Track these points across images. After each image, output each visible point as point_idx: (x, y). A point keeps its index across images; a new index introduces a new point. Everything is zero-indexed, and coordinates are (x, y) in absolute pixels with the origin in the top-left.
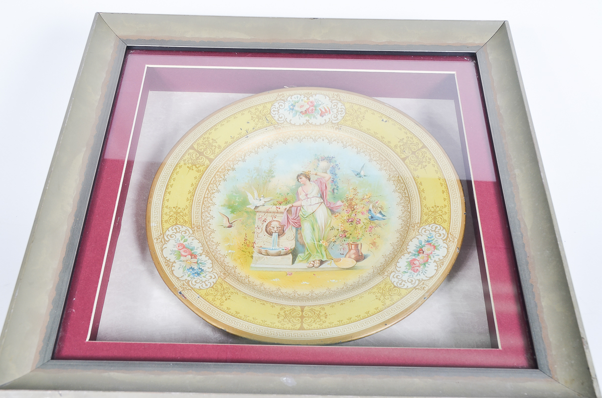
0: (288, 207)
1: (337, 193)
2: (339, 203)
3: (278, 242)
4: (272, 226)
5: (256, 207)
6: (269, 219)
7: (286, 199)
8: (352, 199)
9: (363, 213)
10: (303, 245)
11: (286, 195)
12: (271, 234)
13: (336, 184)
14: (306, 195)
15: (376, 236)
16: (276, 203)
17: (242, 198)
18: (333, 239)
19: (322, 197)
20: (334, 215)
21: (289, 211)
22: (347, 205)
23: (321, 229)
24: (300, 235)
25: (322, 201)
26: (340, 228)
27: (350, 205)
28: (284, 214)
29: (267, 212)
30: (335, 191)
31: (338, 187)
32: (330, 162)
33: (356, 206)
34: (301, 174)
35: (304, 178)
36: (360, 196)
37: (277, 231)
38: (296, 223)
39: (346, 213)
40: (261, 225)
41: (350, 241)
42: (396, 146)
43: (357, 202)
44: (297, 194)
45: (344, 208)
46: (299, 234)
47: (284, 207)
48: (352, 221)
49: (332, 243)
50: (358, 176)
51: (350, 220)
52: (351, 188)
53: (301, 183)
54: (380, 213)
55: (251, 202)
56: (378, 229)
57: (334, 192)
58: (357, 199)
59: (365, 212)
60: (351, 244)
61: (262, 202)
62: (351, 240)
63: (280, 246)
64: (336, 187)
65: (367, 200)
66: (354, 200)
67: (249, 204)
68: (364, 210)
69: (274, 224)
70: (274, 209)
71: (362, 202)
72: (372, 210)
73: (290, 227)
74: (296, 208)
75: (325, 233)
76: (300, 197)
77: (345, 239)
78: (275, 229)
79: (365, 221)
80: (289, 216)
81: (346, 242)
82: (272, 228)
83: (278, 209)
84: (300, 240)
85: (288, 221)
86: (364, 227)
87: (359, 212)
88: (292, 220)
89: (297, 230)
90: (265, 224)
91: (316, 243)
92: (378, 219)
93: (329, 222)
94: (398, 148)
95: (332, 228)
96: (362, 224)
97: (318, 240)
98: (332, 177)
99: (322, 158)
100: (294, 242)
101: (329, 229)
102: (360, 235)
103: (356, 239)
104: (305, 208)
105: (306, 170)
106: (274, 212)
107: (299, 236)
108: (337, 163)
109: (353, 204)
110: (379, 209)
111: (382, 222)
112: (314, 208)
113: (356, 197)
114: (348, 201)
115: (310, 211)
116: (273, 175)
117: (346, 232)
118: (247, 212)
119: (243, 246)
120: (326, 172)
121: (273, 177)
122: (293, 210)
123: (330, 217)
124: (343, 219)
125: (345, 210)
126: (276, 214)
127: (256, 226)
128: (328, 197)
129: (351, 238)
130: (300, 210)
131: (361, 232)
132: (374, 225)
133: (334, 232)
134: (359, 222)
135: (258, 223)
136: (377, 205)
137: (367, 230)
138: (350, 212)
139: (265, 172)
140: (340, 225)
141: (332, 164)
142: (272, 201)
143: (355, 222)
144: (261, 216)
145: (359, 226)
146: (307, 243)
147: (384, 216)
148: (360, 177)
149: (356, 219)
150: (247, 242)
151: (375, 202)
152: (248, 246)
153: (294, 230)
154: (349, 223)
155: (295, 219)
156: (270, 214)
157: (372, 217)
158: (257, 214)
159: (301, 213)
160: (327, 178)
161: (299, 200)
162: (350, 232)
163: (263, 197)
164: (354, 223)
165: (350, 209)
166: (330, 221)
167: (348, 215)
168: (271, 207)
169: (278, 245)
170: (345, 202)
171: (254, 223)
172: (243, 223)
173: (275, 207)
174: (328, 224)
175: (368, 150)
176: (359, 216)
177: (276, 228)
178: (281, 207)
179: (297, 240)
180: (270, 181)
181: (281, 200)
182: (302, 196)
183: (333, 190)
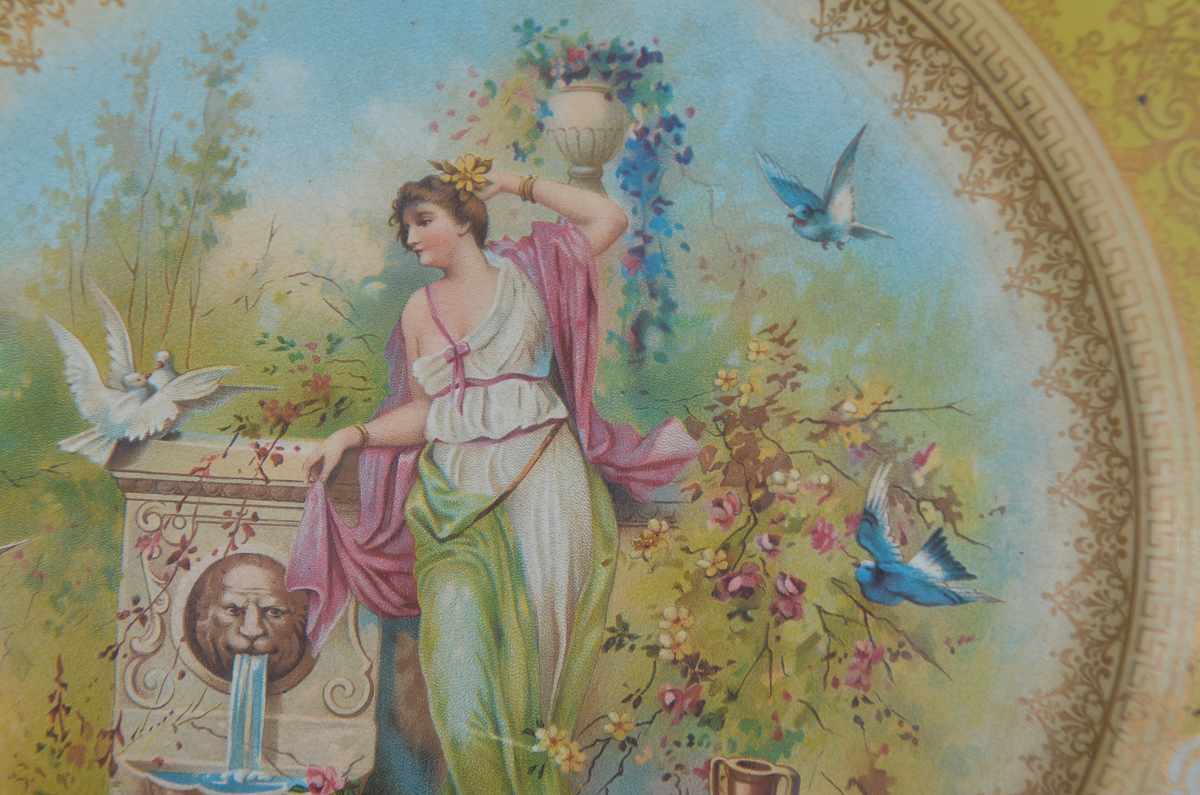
0: (333, 446)
1: (660, 357)
2: (673, 439)
3: (271, 725)
4: (228, 598)
5: (126, 449)
6: (210, 546)
7: (320, 386)
8: (756, 417)
9: (821, 539)
10: (428, 756)
11: (321, 351)
12: (219, 664)
13: (661, 278)
14: (457, 358)
15: (892, 726)
16: (256, 415)
17: (26, 380)
18: (617, 719)
19: (561, 380)
20: (632, 535)
21: (340, 481)
22: (722, 455)
23: (544, 633)
24: (409, 676)
25: (561, 412)
26: (665, 640)
27: (739, 458)
28: (309, 505)
29: (198, 490)
30: (654, 339)
31: (669, 306)
32: (627, 95)
33: (778, 476)
34: (428, 183)
35: (442, 222)
36: (812, 396)
37: (261, 644)
38: (385, 576)
39: (712, 526)
40: (155, 591)
41: (724, 746)
42: (1088, 44)
43: (793, 438)
44: (397, 348)
45: (700, 479)
46: (403, 666)
47: (310, 449)
48: (746, 592)
49: (613, 755)
50: (810, 230)
51: (736, 583)
52: (758, 322)
53: (426, 258)
54: (937, 546)
55: (86, 410)
56: (911, 675)
57: (638, 346)
58: (789, 420)
59: (839, 530)
60: (733, 776)
61: (159, 412)
62: (733, 745)
63: (283, 763)
64: (654, 307)
65: (860, 437)
66: (773, 425)
67: (72, 423)
68: (832, 513)
69: (246, 582)
70: (238, 460)
71: (822, 448)
72: (883, 515)
73: (347, 607)
74: (384, 460)
75: (567, 667)
76: (419, 369)
77: (698, 732)
78: (251, 625)
79: (835, 603)
80: (344, 522)
81: (697, 758)
82: (225, 617)
83: (268, 464)
84: (406, 715)
85: (334, 560)
86: (821, 647)
87: (796, 527)
88: (360, 557)
89: (389, 640)
90: (185, 582)
91: (508, 741)
92: (919, 592)
93: (600, 587)
94: (1105, 63)
95: (618, 638)
96: (811, 622)
97: (520, 726)
98: (634, 222)
99: (571, 55)
100: (365, 732)
101: (595, 637)
102: (795, 708)
103: (767, 734)
104: (446, 457)
105: (459, 155)
106: (241, 491)
107: (402, 683)
108: (674, 108)
109: (767, 452)
110: (933, 515)
111: (939, 622)
112: (509, 460)
113: (786, 398)
114: (727, 422)
115: (479, 489)
116: (232, 186)
117: (708, 670)
118: (65, 490)
119: (42, 760)
120: (594, 181)
121: (232, 203)
122: (370, 472)
123: (608, 542)
124: (690, 564)
125: (706, 500)
126: (254, 506)
127: (125, 604)
128: (600, 388)
129: (732, 728)
130: (415, 473)
131: (797, 686)
132: (885, 640)
133: (627, 669)
134: (789, 604)
135: (138, 577)
136: (918, 477)
137: (840, 670)
138: (740, 520)
139: (174, 160)
140: (670, 612)
141: (637, 110)
142: (228, 400)
143: (766, 599)
144: (154, 523)
145: (794, 633)
146: (455, 744)
147: (958, 571)
148: (825, 238)
149: (774, 573)
150: (71, 723)
151: (912, 451)
152: (77, 755)
153: (372, 633)
154: (729, 605)
155: (378, 552)
156: (215, 508)
157: (879, 575)
158: (131, 507)
159: (417, 502)
160: (598, 231)
161: (407, 398)
162: (727, 677)
163: (171, 367)
164: (761, 615)
165: (737, 493)
166: (603, 574)
167: (723, 535)
168: (218, 444)
169: (270, 752)
170: (711, 438)
171: (112, 576)
172: (36, 578)
173: (244, 446)
174: (595, 598)
175: (893, 28)
176: (800, 559)
177: (252, 616)
178: (287, 445)
179: (387, 718)
180: (210, 239)
181: (286, 388)
182: (427, 368)
183: (638, 330)
